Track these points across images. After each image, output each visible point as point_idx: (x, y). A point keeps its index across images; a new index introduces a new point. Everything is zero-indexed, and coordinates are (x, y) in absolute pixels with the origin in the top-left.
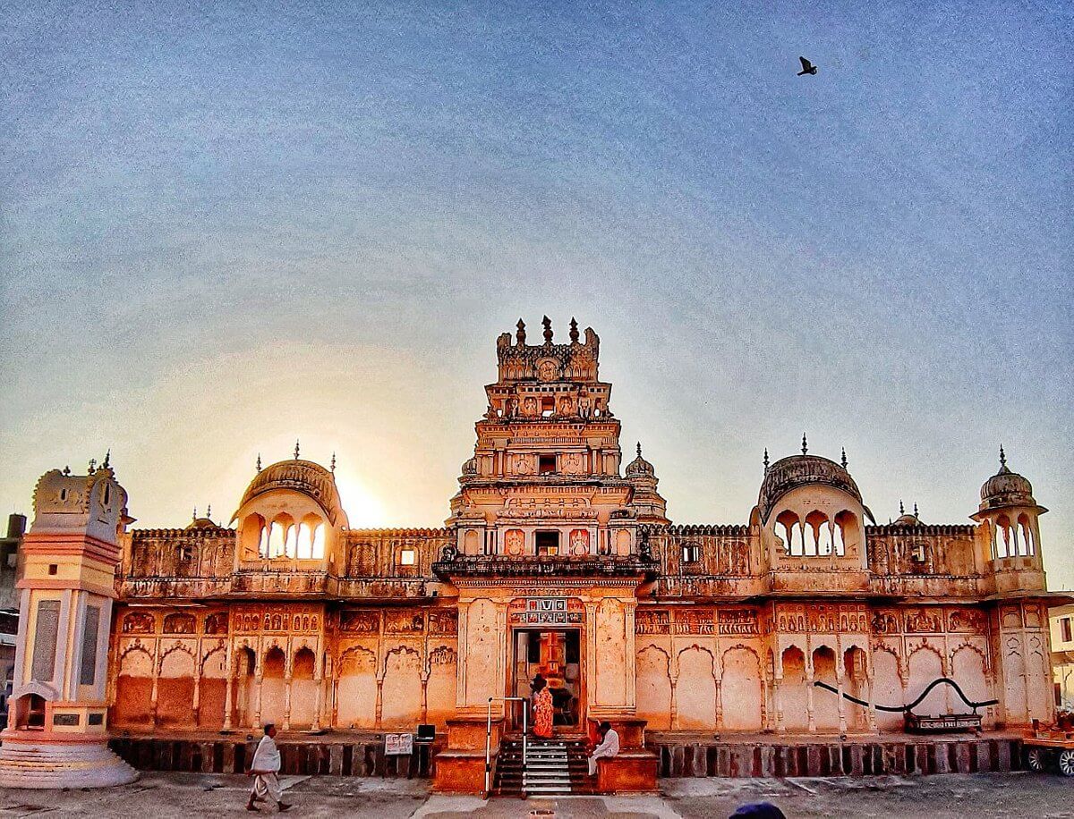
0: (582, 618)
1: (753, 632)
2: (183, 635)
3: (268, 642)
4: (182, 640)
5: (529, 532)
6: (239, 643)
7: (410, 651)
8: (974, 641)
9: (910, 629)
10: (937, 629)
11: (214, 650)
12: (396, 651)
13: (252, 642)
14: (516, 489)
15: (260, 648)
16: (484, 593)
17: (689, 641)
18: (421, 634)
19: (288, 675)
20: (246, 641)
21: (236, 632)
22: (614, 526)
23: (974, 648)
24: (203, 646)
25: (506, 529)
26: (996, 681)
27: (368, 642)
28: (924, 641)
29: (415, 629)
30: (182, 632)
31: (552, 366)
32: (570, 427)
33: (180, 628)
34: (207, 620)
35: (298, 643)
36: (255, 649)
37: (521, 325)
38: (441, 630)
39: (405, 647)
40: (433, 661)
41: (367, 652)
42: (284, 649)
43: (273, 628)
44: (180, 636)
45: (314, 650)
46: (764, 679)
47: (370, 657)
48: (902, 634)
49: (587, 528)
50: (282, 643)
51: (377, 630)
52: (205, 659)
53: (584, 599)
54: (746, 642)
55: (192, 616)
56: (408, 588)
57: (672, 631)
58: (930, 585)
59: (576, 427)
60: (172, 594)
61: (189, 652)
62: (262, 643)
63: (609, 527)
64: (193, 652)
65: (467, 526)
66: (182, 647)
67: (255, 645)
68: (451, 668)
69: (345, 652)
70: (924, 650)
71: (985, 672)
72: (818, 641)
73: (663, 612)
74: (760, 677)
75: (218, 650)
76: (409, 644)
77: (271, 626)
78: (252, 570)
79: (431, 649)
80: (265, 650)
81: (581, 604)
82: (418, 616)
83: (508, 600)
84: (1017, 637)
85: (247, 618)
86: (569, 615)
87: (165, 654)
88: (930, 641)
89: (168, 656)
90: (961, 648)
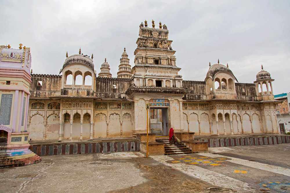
0: (169, 105)
1: (207, 109)
2: (39, 110)
3: (75, 112)
4: (39, 111)
5: (154, 80)
6: (64, 112)
7: (117, 114)
8: (257, 112)
9: (242, 109)
10: (248, 109)
11: (52, 115)
12: (112, 114)
13: (69, 112)
14: (150, 68)
15: (72, 113)
16: (142, 97)
17: (192, 111)
18: (120, 109)
19: (82, 122)
20: (67, 111)
21: (63, 108)
22: (177, 80)
23: (257, 114)
24: (47, 113)
25: (148, 79)
26: (262, 122)
27: (104, 112)
28: (246, 112)
29: (118, 108)
30: (39, 109)
31: (156, 35)
32: (163, 52)
33: (38, 107)
34: (48, 105)
35: (85, 112)
36: (70, 114)
37: (146, 22)
38: (126, 108)
39: (115, 113)
40: (124, 117)
41: (103, 115)
42: (80, 114)
43: (76, 107)
44: (38, 110)
45: (90, 114)
46: (210, 121)
47: (104, 116)
48: (241, 110)
49: (170, 80)
50: (79, 112)
51: (107, 108)
52: (48, 117)
53: (169, 99)
54: (206, 112)
55: (43, 103)
56: (116, 96)
57: (188, 109)
58: (246, 98)
59: (164, 52)
60: (35, 96)
61: (42, 115)
62: (72, 112)
63: (175, 80)
64: (43, 115)
65: (137, 78)
66: (39, 114)
67: (70, 112)
68: (130, 119)
69: (96, 115)
70: (245, 114)
71: (259, 120)
72: (226, 111)
73: (185, 104)
74: (209, 121)
75: (53, 114)
76: (117, 112)
77: (75, 106)
78: (68, 88)
79: (123, 114)
80: (74, 114)
81: (168, 101)
82: (119, 104)
83: (149, 99)
84: (269, 111)
85: (67, 103)
86: (165, 104)
87: (32, 116)
88: (247, 112)
89: (33, 117)
90: (254, 114)
